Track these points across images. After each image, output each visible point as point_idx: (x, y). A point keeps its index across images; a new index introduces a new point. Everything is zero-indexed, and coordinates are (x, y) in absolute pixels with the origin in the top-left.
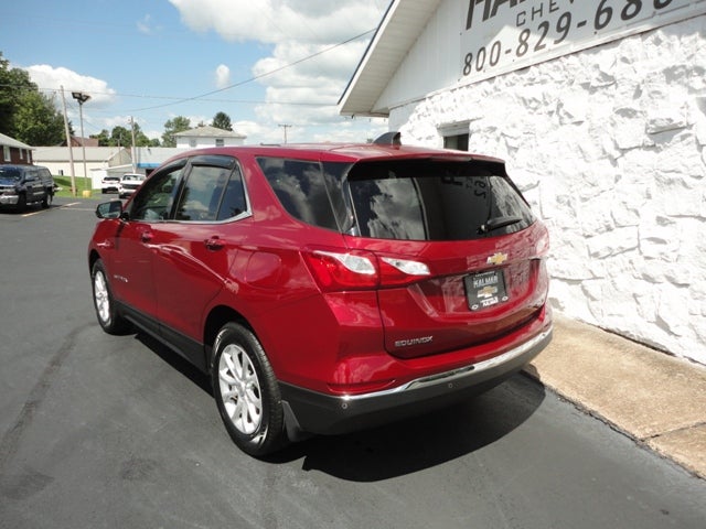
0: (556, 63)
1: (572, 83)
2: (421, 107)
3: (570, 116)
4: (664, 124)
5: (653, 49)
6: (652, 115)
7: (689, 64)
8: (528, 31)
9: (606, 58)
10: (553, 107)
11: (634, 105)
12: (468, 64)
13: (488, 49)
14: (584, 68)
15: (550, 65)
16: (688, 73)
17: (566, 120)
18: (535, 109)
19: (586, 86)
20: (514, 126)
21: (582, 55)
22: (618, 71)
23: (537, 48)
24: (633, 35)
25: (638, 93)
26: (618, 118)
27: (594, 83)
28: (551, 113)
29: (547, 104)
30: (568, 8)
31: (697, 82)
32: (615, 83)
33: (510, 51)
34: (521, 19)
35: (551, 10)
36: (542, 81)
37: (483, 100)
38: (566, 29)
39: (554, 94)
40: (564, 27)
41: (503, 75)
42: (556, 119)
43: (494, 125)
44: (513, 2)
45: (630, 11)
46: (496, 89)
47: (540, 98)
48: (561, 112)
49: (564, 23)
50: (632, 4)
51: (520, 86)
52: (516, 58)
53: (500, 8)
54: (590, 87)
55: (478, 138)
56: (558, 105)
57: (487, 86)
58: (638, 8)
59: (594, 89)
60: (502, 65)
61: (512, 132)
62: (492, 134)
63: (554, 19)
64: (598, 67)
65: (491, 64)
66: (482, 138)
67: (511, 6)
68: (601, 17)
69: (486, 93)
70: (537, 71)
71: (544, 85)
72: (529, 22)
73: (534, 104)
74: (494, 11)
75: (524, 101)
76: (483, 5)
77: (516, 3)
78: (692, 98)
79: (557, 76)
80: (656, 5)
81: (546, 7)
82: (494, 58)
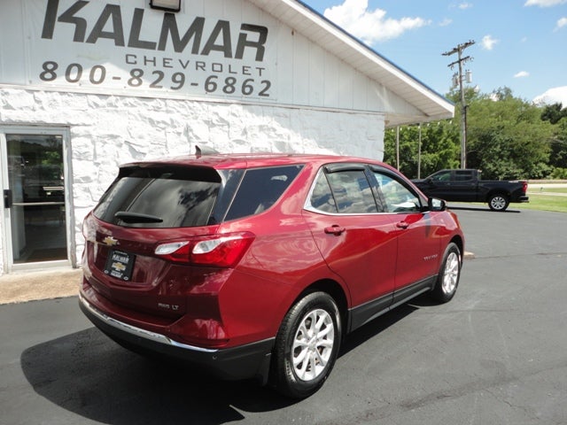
0: (183, 103)
1: (197, 118)
3: (197, 138)
4: (264, 150)
5: (249, 114)
6: (254, 145)
7: (269, 126)
8: (142, 72)
9: (223, 111)
10: (181, 130)
11: (243, 138)
14: (208, 112)
15: (176, 102)
16: (269, 129)
17: (194, 140)
18: (164, 129)
19: (207, 122)
20: (141, 137)
21: (203, 104)
22: (230, 119)
23: (152, 85)
24: (238, 104)
25: (245, 132)
26: (234, 144)
27: (215, 123)
28: (179, 134)
29: (175, 127)
30: (182, 70)
31: (272, 134)
32: (228, 125)
33: (119, 78)
34: (131, 59)
35: (164, 66)
36: (168, 112)
37: (90, 111)
38: (182, 82)
39: (183, 122)
40: (179, 81)
41: (123, 97)
42: (184, 139)
43: (115, 133)
44: (120, 42)
45: (229, 89)
46: (111, 105)
47: (169, 122)
48: (190, 134)
49: (179, 78)
50: (229, 86)
51: (143, 109)
52: (129, 87)
53: (99, 39)
54: (210, 124)
55: (88, 141)
56: (188, 130)
57: (97, 99)
58: (233, 90)
59: (213, 125)
60: (108, 86)
61: (139, 142)
62: (110, 141)
63: (168, 73)
64: (217, 114)
65: (92, 81)
66: (93, 143)
67: (117, 44)
68: (209, 85)
69: (97, 105)
70: (162, 103)
71: (170, 115)
72: (140, 65)
73: (162, 125)
74: (92, 40)
75: (151, 121)
76: (73, 26)
77: (123, 45)
78: (271, 140)
79: (183, 111)
80: (244, 92)
81: (159, 62)
82: (97, 78)
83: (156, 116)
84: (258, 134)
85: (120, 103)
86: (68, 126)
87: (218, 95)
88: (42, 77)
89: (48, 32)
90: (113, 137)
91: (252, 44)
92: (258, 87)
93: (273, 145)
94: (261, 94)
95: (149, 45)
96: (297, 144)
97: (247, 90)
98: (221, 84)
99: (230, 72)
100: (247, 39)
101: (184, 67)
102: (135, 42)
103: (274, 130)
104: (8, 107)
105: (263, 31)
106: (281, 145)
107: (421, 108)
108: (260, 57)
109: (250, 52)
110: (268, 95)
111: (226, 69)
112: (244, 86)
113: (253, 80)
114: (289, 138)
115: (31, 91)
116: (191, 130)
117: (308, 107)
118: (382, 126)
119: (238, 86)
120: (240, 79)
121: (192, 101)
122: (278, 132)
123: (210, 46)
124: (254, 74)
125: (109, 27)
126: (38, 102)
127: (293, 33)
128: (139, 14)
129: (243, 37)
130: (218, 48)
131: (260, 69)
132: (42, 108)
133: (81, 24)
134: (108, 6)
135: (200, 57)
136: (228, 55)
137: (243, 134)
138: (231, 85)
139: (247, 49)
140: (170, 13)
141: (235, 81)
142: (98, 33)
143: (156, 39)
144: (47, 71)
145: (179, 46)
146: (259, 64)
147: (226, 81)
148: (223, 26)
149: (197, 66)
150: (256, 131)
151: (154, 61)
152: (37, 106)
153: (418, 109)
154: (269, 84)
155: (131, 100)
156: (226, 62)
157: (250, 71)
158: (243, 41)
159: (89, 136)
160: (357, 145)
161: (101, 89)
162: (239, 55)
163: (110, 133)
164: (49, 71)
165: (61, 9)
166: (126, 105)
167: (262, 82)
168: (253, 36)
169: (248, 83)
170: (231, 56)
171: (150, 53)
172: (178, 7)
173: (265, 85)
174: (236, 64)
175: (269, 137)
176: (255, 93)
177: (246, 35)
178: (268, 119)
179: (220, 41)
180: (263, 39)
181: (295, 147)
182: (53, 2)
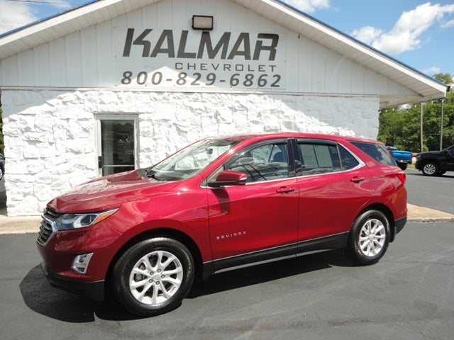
0: (214, 95)
1: (223, 105)
3: (224, 120)
4: (274, 128)
5: (263, 101)
6: (267, 124)
7: (279, 109)
8: (186, 74)
9: (243, 100)
10: (212, 114)
11: (258, 119)
13: (150, 75)
14: (232, 101)
15: (208, 95)
16: (278, 112)
17: (221, 121)
18: (200, 114)
19: (231, 108)
20: (184, 120)
21: (229, 95)
22: (248, 105)
23: (193, 84)
24: (254, 94)
25: (259, 115)
26: (251, 124)
27: (237, 108)
28: (211, 117)
29: (208, 112)
30: (214, 72)
31: (281, 115)
32: (247, 110)
33: (171, 80)
34: (179, 66)
35: (201, 69)
36: (203, 102)
37: (152, 103)
38: (214, 80)
39: (213, 109)
40: (212, 79)
41: (172, 92)
42: (214, 120)
43: (167, 118)
44: (172, 55)
45: (248, 83)
46: (165, 98)
47: (204, 109)
48: (219, 117)
49: (211, 77)
50: (248, 81)
51: (186, 100)
52: (177, 85)
53: (159, 54)
54: (233, 109)
55: (149, 124)
56: (217, 114)
57: (156, 95)
58: (251, 83)
59: (236, 110)
60: (164, 86)
61: (183, 124)
62: (164, 123)
63: (204, 74)
64: (238, 102)
65: (153, 83)
66: (153, 125)
67: (170, 57)
68: (234, 81)
69: (156, 99)
70: (199, 96)
71: (204, 104)
72: (185, 70)
73: (199, 111)
74: (154, 55)
75: (191, 109)
76: (141, 47)
77: (174, 57)
78: (280, 120)
79: (214, 101)
80: (259, 85)
81: (198, 67)
82: (156, 81)
83: (195, 105)
84: (270, 116)
85: (171, 97)
86: (137, 114)
87: (240, 88)
88: (123, 82)
89: (127, 52)
90: (165, 120)
91: (266, 48)
92: (271, 80)
93: (282, 124)
94: (273, 85)
95: (192, 56)
96: (302, 123)
97: (262, 83)
98: (242, 79)
99: (249, 70)
100: (263, 45)
101: (216, 69)
102: (182, 54)
103: (283, 113)
104: (102, 103)
105: (275, 38)
106: (288, 125)
107: (415, 89)
108: (272, 57)
109: (265, 54)
110: (278, 86)
111: (246, 68)
112: (260, 80)
113: (266, 75)
114: (294, 118)
115: (115, 92)
116: (219, 115)
117: (311, 94)
118: (378, 107)
119: (255, 80)
120: (257, 75)
121: (220, 93)
122: (285, 114)
123: (235, 52)
124: (268, 70)
125: (165, 45)
126: (120, 98)
127: (299, 37)
128: (185, 34)
129: (259, 43)
130: (240, 53)
131: (273, 66)
132: (122, 102)
133: (147, 45)
134: (165, 31)
135: (227, 61)
136: (248, 58)
137: (258, 117)
138: (250, 80)
139: (262, 52)
140: (206, 32)
141: (252, 76)
142: (158, 50)
143: (196, 51)
144: (126, 78)
145: (212, 54)
146: (272, 63)
147: (246, 77)
148: (244, 37)
149: (225, 68)
150: (268, 113)
151: (194, 66)
152: (119, 101)
153: (413, 91)
154: (279, 77)
155: (178, 95)
156: (246, 63)
157: (264, 68)
158: (259, 46)
159: (150, 120)
160: (353, 123)
161: (159, 88)
162: (256, 57)
163: (163, 118)
164: (127, 77)
165: (135, 37)
166: (174, 98)
167: (274, 76)
168: (267, 42)
169: (263, 78)
170: (250, 59)
171: (191, 61)
172: (211, 27)
173: (276, 78)
174: (254, 64)
175: (279, 118)
176: (268, 85)
177: (261, 42)
178: (278, 104)
179: (241, 48)
180: (275, 44)
181: (299, 125)
182: (131, 32)
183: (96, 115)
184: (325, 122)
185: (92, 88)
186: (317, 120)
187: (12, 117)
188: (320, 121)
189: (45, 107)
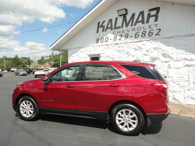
0: (126, 44)
1: (131, 48)
2: (82, 50)
3: (131, 55)
4: (155, 57)
5: (150, 43)
7: (158, 47)
8: (117, 36)
9: (139, 44)
10: (126, 52)
11: (147, 53)
12: (98, 41)
13: (104, 38)
14: (134, 45)
15: (124, 44)
16: (158, 49)
18: (121, 53)
19: (134, 49)
21: (133, 43)
22: (143, 47)
23: (119, 40)
24: (145, 41)
25: (148, 51)
26: (144, 56)
28: (126, 54)
29: (124, 52)
31: (160, 50)
33: (111, 39)
34: (114, 33)
35: (123, 33)
36: (123, 47)
37: (104, 50)
38: (127, 37)
39: (126, 50)
40: (127, 36)
45: (143, 36)
46: (108, 47)
47: (123, 50)
48: (129, 53)
50: (144, 35)
51: (116, 47)
52: (113, 41)
55: (103, 58)
58: (145, 35)
59: (137, 50)
60: (110, 42)
61: (115, 57)
68: (136, 36)
69: (105, 48)
72: (116, 34)
74: (106, 30)
75: (118, 51)
76: (102, 28)
77: (112, 29)
78: (159, 53)
79: (127, 46)
80: (149, 35)
81: (121, 32)
82: (106, 40)
83: (119, 49)
84: (153, 51)
85: (111, 46)
86: (100, 54)
87: (140, 39)
88: (96, 43)
90: (108, 56)
91: (153, 16)
92: (155, 32)
93: (160, 55)
94: (156, 35)
95: (119, 28)
96: (173, 53)
97: (150, 34)
98: (140, 34)
99: (144, 29)
100: (151, 15)
101: (128, 32)
102: (116, 28)
103: (161, 49)
104: (90, 51)
105: (158, 9)
106: (164, 55)
108: (156, 20)
109: (152, 19)
110: (159, 35)
111: (142, 28)
112: (149, 33)
113: (153, 30)
114: (168, 51)
115: (94, 47)
119: (147, 34)
120: (148, 31)
121: (130, 42)
123: (137, 22)
124: (154, 27)
125: (109, 26)
126: (95, 49)
128: (117, 19)
129: (149, 15)
130: (140, 22)
131: (156, 25)
133: (104, 27)
134: (110, 20)
135: (133, 27)
136: (143, 23)
140: (124, 16)
141: (145, 32)
142: (107, 28)
143: (121, 25)
145: (127, 25)
146: (156, 23)
147: (142, 33)
148: (142, 13)
150: (153, 50)
151: (120, 32)
154: (160, 30)
155: (113, 45)
156: (142, 26)
157: (152, 27)
158: (149, 16)
161: (107, 43)
162: (148, 22)
165: (100, 25)
168: (154, 13)
169: (151, 32)
171: (118, 30)
173: (158, 30)
174: (146, 25)
176: (154, 35)
177: (150, 13)
178: (158, 44)
179: (140, 19)
180: (158, 12)
181: (171, 55)
182: (99, 23)
183: (89, 55)
184: (190, 52)
185: (88, 46)
186: (184, 52)
187: (70, 57)
188: (186, 51)
189: (76, 54)
